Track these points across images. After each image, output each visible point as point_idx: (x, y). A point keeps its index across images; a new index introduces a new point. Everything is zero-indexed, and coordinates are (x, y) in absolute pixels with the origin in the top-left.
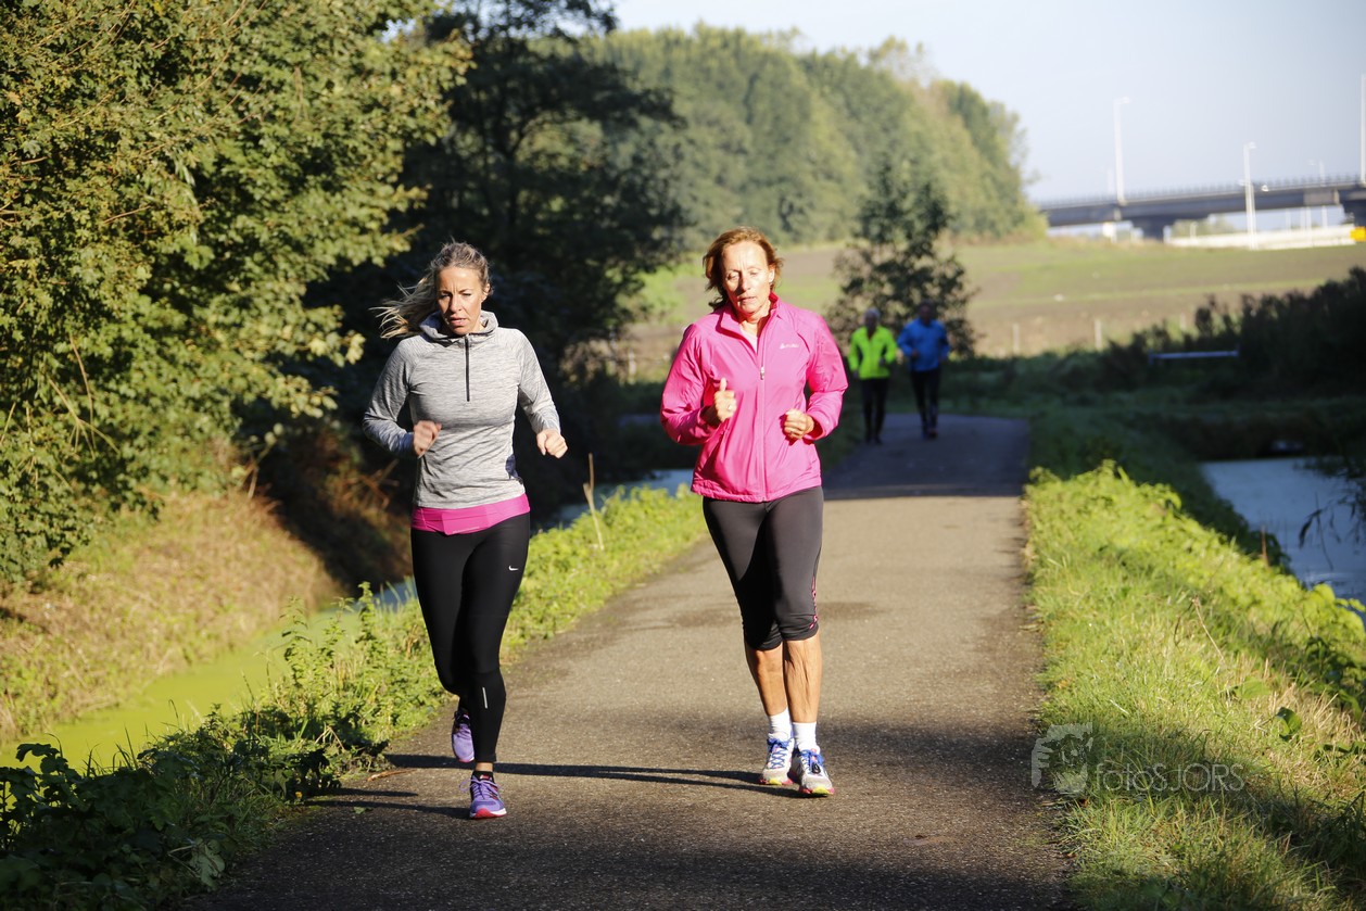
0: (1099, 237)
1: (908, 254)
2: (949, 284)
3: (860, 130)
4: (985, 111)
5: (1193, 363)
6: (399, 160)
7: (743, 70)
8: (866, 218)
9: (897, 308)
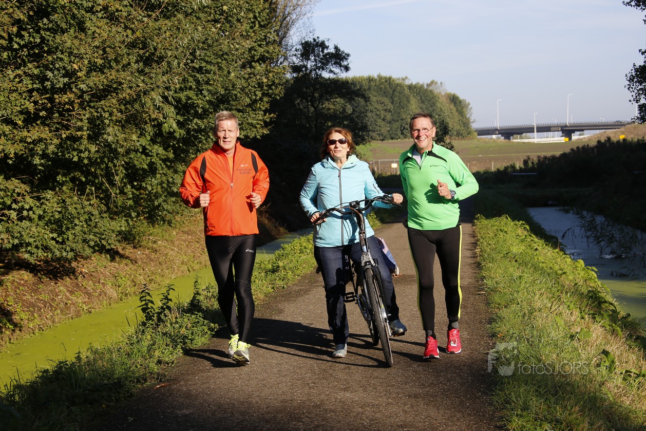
5: (523, 176)
6: (268, 105)
7: (391, 88)
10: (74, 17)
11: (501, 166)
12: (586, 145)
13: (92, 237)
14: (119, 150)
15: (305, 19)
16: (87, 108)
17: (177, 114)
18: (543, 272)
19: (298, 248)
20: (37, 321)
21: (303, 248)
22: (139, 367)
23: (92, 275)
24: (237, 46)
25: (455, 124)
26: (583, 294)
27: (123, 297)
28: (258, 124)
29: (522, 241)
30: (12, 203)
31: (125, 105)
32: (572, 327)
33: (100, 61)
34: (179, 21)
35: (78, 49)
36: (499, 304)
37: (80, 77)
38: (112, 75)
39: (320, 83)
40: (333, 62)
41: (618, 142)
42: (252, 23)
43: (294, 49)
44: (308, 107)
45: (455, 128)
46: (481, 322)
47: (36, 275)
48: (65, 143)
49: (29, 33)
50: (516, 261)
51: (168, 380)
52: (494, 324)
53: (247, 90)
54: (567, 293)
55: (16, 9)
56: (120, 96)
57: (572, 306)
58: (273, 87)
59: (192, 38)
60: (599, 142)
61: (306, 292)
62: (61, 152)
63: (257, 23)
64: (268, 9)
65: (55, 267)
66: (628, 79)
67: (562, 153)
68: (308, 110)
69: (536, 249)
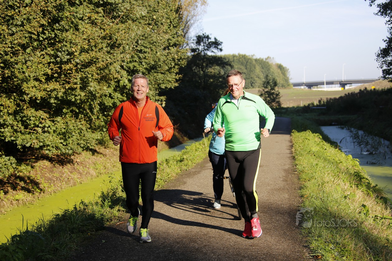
0: (301, 88)
1: (271, 90)
2: (277, 95)
3: (264, 71)
4: (284, 68)
5: (318, 109)
6: (178, 70)
7: (245, 60)
8: (264, 84)
9: (268, 99)
10: (72, 23)
11: (306, 103)
12: (353, 92)
13: (82, 142)
14: (97, 95)
15: (198, 23)
16: (80, 72)
17: (128, 75)
18: (329, 161)
19: (194, 148)
20: (53, 188)
21: (197, 148)
22: (108, 213)
23: (82, 163)
24: (161, 38)
25: (281, 80)
26: (351, 173)
27: (99, 175)
28: (172, 80)
29: (318, 144)
30: (39, 124)
31: (100, 71)
32: (345, 191)
33: (86, 47)
34: (129, 25)
35: (75, 40)
36: (305, 179)
37: (76, 55)
38: (93, 54)
39: (207, 58)
40: (213, 47)
41: (371, 90)
42: (169, 25)
43: (192, 39)
44: (199, 71)
45: (281, 82)
46: (295, 189)
47: (52, 163)
48: (68, 91)
49: (48, 31)
50: (315, 155)
51: (123, 220)
52: (302, 190)
53: (166, 62)
54: (342, 173)
55: (41, 18)
56: (97, 66)
57: (345, 180)
58: (181, 60)
59: (136, 34)
60: (360, 90)
61: (199, 172)
62: (65, 96)
63: (172, 25)
64: (178, 17)
65: (62, 159)
66: (377, 55)
67: (340, 96)
68: (200, 73)
69: (326, 149)
